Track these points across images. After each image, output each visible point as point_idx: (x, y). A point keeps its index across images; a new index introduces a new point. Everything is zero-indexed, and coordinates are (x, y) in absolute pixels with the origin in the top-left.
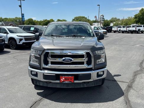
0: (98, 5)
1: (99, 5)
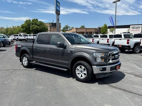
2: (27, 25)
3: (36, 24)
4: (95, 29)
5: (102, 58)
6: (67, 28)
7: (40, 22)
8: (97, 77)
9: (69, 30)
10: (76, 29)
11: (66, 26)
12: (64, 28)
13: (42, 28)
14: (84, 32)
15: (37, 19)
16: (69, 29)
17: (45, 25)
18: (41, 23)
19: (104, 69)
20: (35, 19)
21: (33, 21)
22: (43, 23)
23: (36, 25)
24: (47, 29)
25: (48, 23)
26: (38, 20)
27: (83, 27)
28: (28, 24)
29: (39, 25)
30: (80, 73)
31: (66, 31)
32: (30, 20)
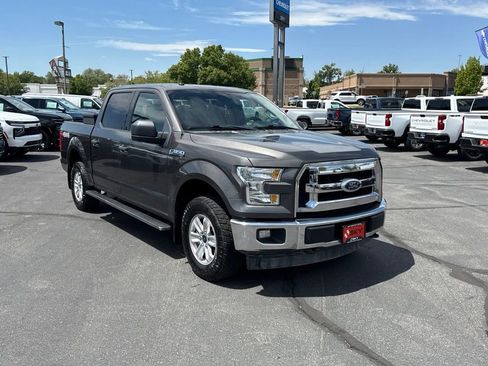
0: (56, 23)
1: (62, 24)
2: (186, 66)
3: (216, 64)
4: (433, 76)
5: (269, 188)
6: (330, 77)
7: (231, 56)
8: (251, 266)
9: (338, 82)
10: (360, 76)
11: (327, 67)
12: (320, 76)
13: (234, 76)
14: (391, 90)
15: (220, 47)
16: (335, 79)
17: (247, 65)
18: (234, 61)
19: (278, 235)
20: (213, 48)
21: (207, 52)
22: (241, 59)
23: (216, 66)
24: (254, 80)
25: (260, 59)
26: (223, 51)
27: (390, 71)
28: (190, 64)
29: (224, 68)
30: (201, 242)
31: (327, 84)
32: (196, 51)
